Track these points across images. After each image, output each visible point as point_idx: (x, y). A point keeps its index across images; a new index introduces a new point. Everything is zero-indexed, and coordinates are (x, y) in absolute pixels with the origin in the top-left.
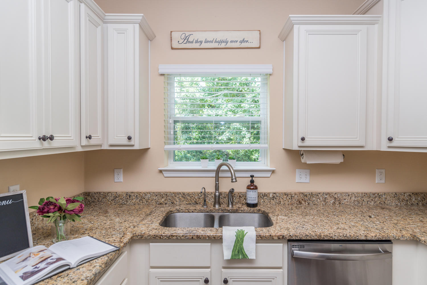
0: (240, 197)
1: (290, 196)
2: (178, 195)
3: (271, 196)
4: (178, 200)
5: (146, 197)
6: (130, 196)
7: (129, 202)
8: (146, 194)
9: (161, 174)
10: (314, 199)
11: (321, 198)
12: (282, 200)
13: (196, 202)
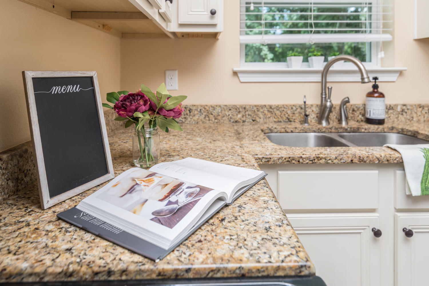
0: (353, 110)
1: (427, 109)
2: (262, 108)
3: (399, 109)
4: (261, 116)
5: (215, 113)
6: (190, 111)
7: (189, 119)
8: (214, 108)
9: (236, 79)
12: (415, 116)
13: (289, 119)
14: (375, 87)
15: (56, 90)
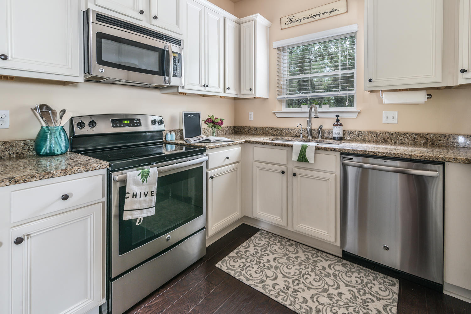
0: (329, 133)
1: (375, 134)
2: (285, 129)
3: (356, 133)
4: (284, 133)
5: (266, 130)
6: (257, 129)
7: (256, 133)
8: (265, 128)
9: (274, 115)
10: (401, 138)
11: (410, 138)
12: (367, 138)
13: (297, 135)
14: (338, 120)
15: (189, 116)
